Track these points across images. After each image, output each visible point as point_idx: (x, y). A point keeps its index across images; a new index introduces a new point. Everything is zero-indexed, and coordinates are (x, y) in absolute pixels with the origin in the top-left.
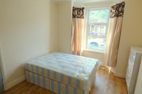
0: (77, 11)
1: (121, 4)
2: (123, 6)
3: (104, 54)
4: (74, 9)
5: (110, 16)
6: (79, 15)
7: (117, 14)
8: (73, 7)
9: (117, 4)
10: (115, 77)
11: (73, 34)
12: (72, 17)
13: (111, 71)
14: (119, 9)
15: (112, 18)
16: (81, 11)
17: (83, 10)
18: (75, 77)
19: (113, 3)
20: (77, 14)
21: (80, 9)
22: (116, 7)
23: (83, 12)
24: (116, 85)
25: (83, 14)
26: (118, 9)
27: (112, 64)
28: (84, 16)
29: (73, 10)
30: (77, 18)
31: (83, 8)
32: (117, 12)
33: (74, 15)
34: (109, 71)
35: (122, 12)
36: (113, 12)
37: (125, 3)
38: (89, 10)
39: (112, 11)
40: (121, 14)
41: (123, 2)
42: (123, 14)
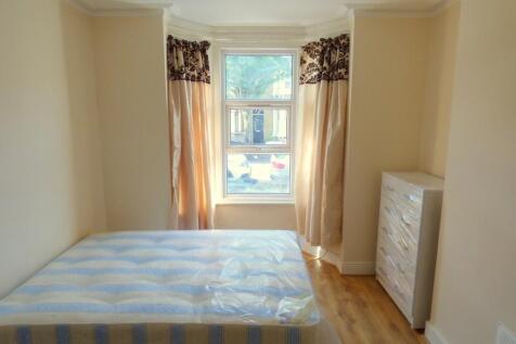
0: (185, 55)
1: (337, 40)
2: (346, 48)
3: (293, 206)
4: (174, 45)
5: (301, 79)
6: (192, 70)
7: (329, 73)
8: (170, 38)
9: (322, 40)
10: (343, 276)
11: (177, 144)
12: (168, 78)
13: (323, 262)
14: (333, 55)
15: (308, 82)
16: (199, 55)
17: (204, 52)
18: (277, 324)
19: (305, 34)
20: (186, 64)
21: (194, 44)
22: (320, 49)
23: (206, 57)
24: (364, 305)
25: (206, 67)
26: (326, 55)
27: (329, 236)
28: (210, 74)
29: (171, 49)
30: (187, 79)
31: (206, 44)
32: (325, 64)
33: (176, 68)
34: (319, 264)
35: (345, 64)
36: (311, 65)
37: (348, 40)
38: (225, 54)
39: (305, 62)
40: (342, 71)
41: (344, 36)
42: (347, 73)
